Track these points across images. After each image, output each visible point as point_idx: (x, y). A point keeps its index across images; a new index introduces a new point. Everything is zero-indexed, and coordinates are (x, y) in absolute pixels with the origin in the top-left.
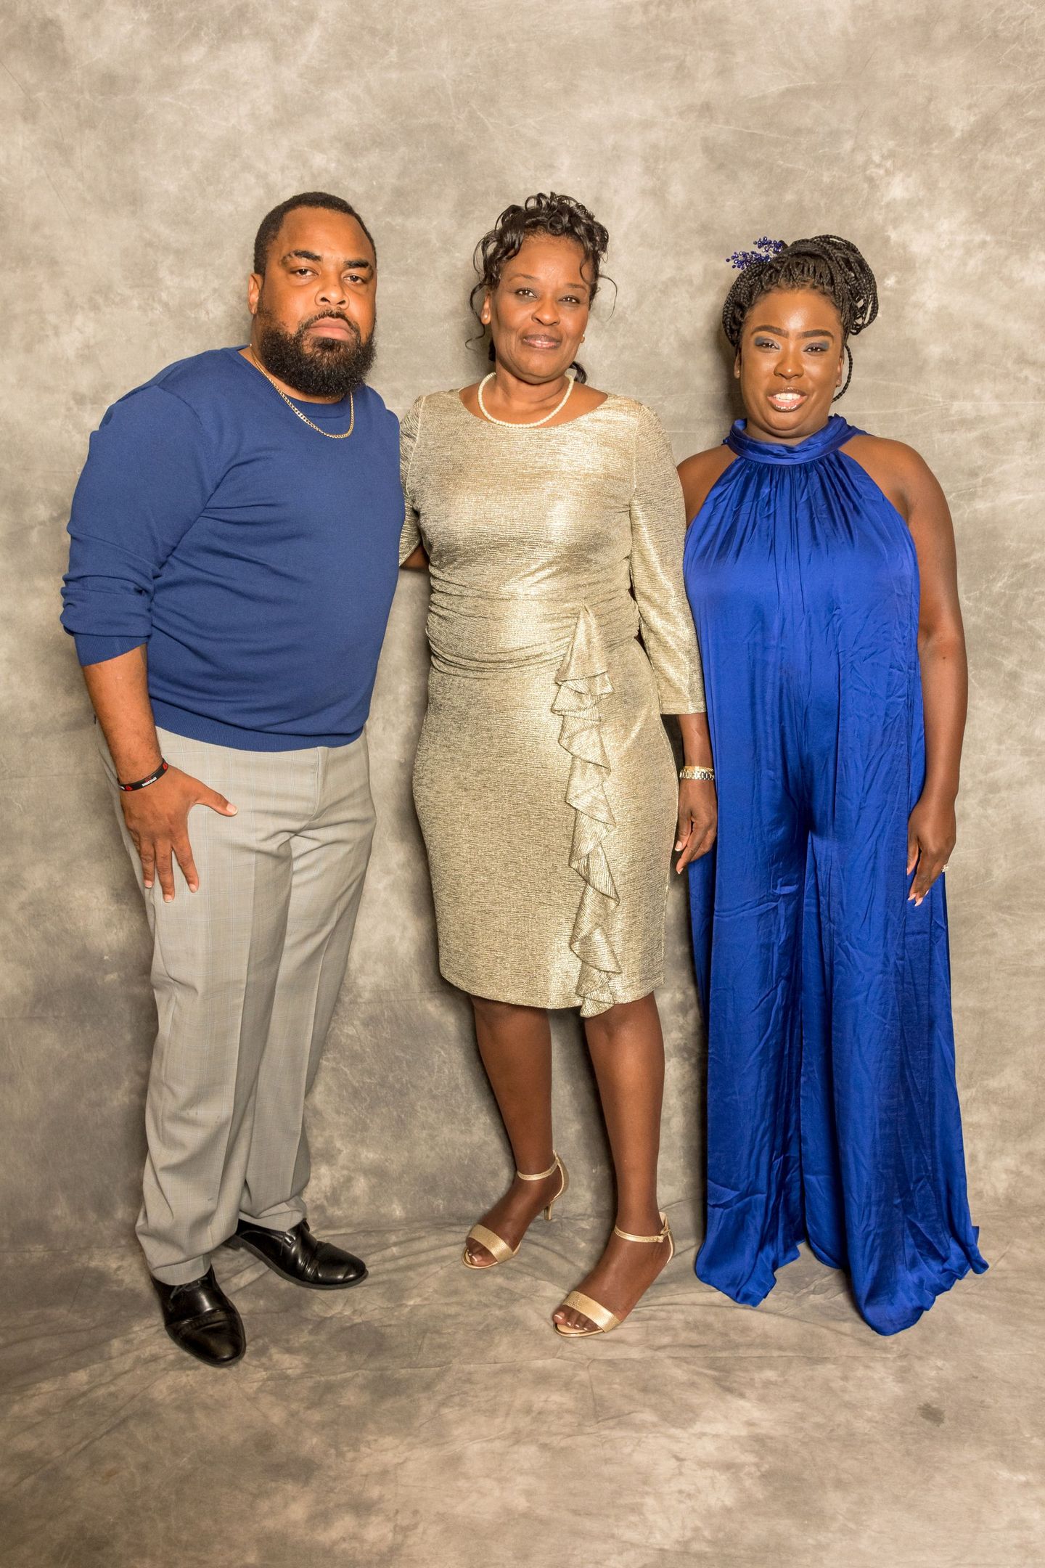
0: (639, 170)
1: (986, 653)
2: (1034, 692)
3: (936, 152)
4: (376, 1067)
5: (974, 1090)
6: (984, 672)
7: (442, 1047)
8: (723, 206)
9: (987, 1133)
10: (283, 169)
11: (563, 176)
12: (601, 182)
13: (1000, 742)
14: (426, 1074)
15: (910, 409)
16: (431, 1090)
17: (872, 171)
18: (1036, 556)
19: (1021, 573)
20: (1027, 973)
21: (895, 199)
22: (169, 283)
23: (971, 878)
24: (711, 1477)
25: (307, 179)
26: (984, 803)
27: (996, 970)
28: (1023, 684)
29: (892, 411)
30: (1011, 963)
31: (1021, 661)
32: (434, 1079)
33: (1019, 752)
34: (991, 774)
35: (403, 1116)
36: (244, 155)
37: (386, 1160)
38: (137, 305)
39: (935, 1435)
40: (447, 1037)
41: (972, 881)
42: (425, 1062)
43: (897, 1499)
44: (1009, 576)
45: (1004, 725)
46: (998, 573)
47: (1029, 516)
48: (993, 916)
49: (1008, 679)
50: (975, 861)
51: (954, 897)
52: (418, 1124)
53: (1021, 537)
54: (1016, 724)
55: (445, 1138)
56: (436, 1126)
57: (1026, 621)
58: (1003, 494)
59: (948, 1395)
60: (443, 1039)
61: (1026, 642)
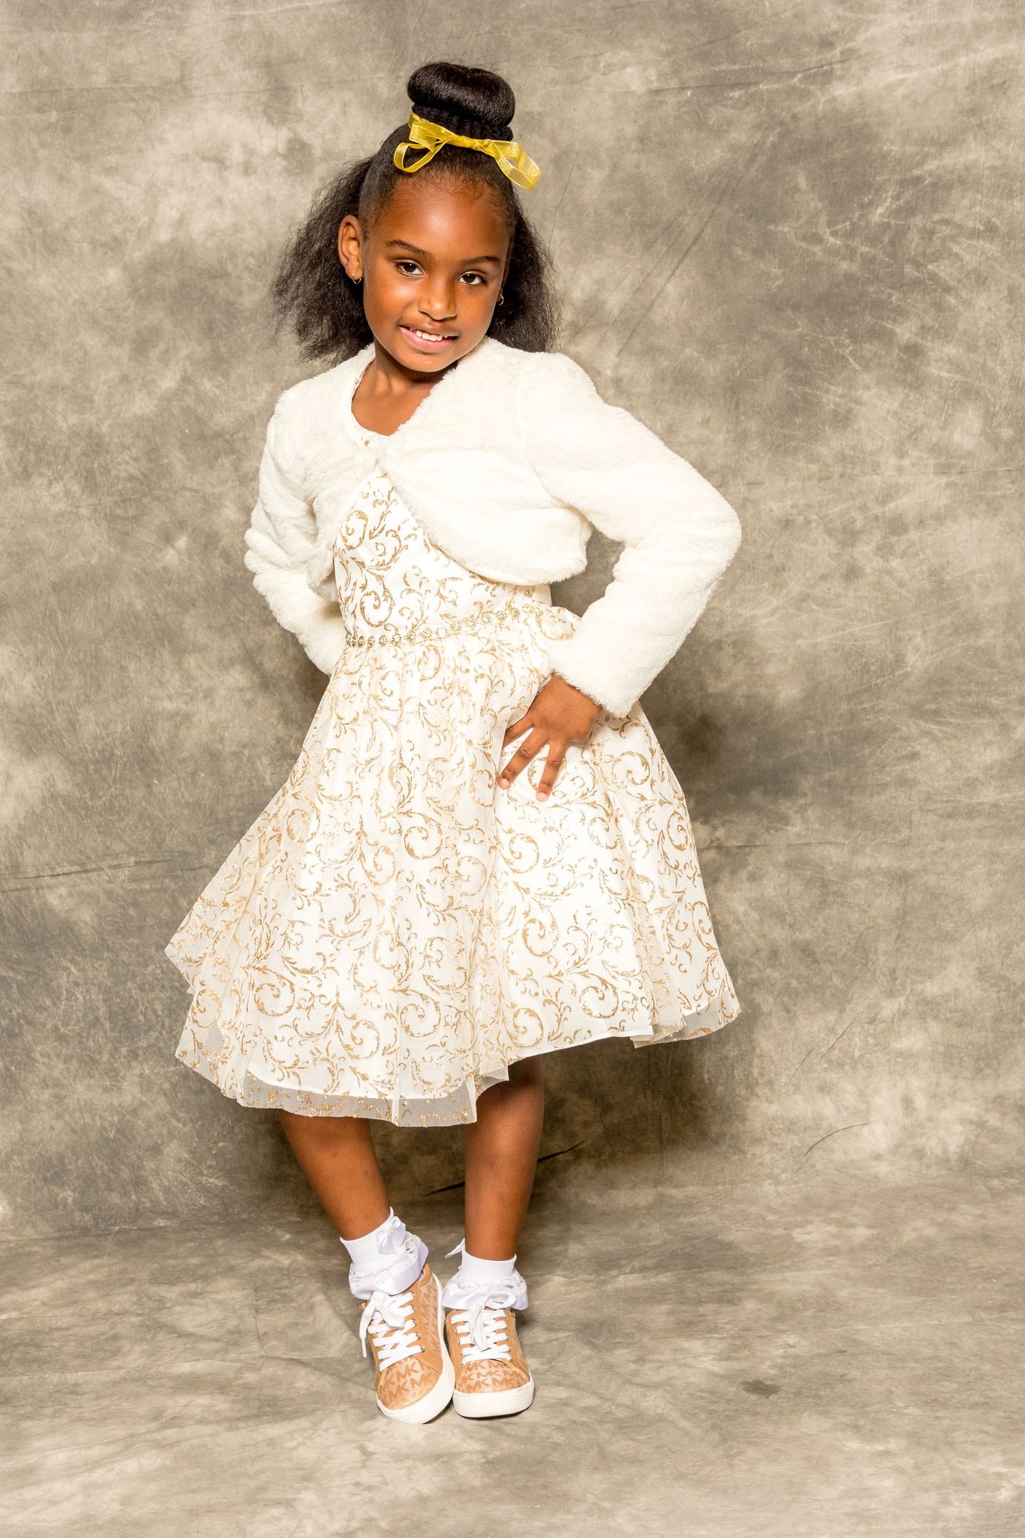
1: (868, 318)
2: (945, 374)
5: (902, 999)
6: (867, 346)
7: (72, 961)
9: (924, 1065)
13: (901, 454)
14: (48, 1002)
16: (56, 1028)
18: (931, 165)
19: (911, 192)
20: (970, 813)
23: (873, 668)
26: (884, 550)
27: (921, 809)
28: (930, 365)
30: (945, 798)
31: (923, 327)
32: (61, 1011)
33: (932, 470)
34: (892, 505)
35: (13, 1068)
39: (759, 1409)
40: (80, 944)
41: (875, 672)
42: (47, 984)
43: (682, 1476)
44: (893, 198)
45: (905, 429)
46: (876, 193)
47: (915, 104)
48: (911, 727)
49: (905, 357)
50: (877, 641)
51: (849, 698)
52: (37, 1080)
53: (906, 137)
54: (923, 426)
55: (78, 1100)
56: (65, 1082)
57: (924, 266)
58: (873, 73)
59: (793, 1370)
60: (74, 948)
61: (928, 298)
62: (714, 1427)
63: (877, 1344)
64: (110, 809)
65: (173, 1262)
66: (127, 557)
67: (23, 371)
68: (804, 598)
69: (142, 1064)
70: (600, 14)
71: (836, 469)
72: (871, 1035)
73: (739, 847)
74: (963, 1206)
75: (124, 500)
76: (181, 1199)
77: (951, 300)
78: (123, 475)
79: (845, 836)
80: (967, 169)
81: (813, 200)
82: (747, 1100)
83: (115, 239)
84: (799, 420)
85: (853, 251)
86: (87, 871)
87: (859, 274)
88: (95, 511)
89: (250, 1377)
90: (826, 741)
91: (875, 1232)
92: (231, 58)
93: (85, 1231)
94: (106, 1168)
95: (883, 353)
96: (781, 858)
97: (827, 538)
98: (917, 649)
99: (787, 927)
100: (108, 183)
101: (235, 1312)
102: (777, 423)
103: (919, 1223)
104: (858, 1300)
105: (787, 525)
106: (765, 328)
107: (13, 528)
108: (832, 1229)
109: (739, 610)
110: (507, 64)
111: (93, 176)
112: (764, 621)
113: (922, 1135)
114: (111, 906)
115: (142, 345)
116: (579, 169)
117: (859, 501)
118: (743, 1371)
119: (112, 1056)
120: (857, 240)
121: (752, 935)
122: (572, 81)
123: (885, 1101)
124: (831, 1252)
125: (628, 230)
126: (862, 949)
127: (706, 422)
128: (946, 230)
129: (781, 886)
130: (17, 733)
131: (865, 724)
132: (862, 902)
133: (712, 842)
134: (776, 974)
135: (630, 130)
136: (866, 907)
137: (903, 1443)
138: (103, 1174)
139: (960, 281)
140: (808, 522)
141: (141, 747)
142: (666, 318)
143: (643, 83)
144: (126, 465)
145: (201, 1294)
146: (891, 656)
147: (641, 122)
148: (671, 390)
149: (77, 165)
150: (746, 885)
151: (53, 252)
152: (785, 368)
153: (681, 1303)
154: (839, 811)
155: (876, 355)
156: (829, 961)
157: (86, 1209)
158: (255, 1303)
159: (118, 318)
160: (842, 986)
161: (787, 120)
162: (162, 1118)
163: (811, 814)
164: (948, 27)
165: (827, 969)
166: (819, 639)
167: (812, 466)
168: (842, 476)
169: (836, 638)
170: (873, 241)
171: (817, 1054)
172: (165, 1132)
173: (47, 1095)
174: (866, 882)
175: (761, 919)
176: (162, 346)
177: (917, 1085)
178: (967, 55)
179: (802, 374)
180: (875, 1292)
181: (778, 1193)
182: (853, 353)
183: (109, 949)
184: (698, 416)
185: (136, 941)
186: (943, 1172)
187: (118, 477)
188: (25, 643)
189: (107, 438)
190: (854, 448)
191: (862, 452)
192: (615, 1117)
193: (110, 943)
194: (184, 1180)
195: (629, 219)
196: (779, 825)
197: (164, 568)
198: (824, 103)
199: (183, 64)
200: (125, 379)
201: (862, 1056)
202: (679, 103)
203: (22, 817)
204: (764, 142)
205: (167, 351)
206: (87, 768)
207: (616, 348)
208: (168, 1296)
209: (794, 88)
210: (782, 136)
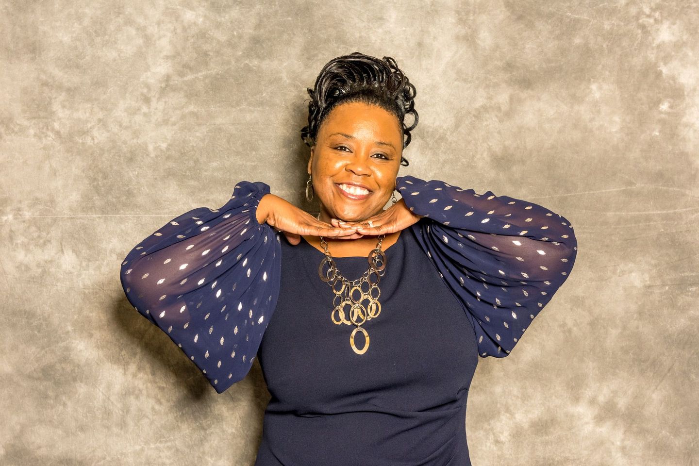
0: (454, 21)
3: (694, 5)
8: (524, 48)
10: (159, 24)
11: (391, 26)
12: (422, 31)
15: (687, 209)
17: (643, 20)
21: (663, 42)
22: (61, 115)
25: (179, 31)
29: (672, 211)
36: (127, 13)
38: (33, 133)
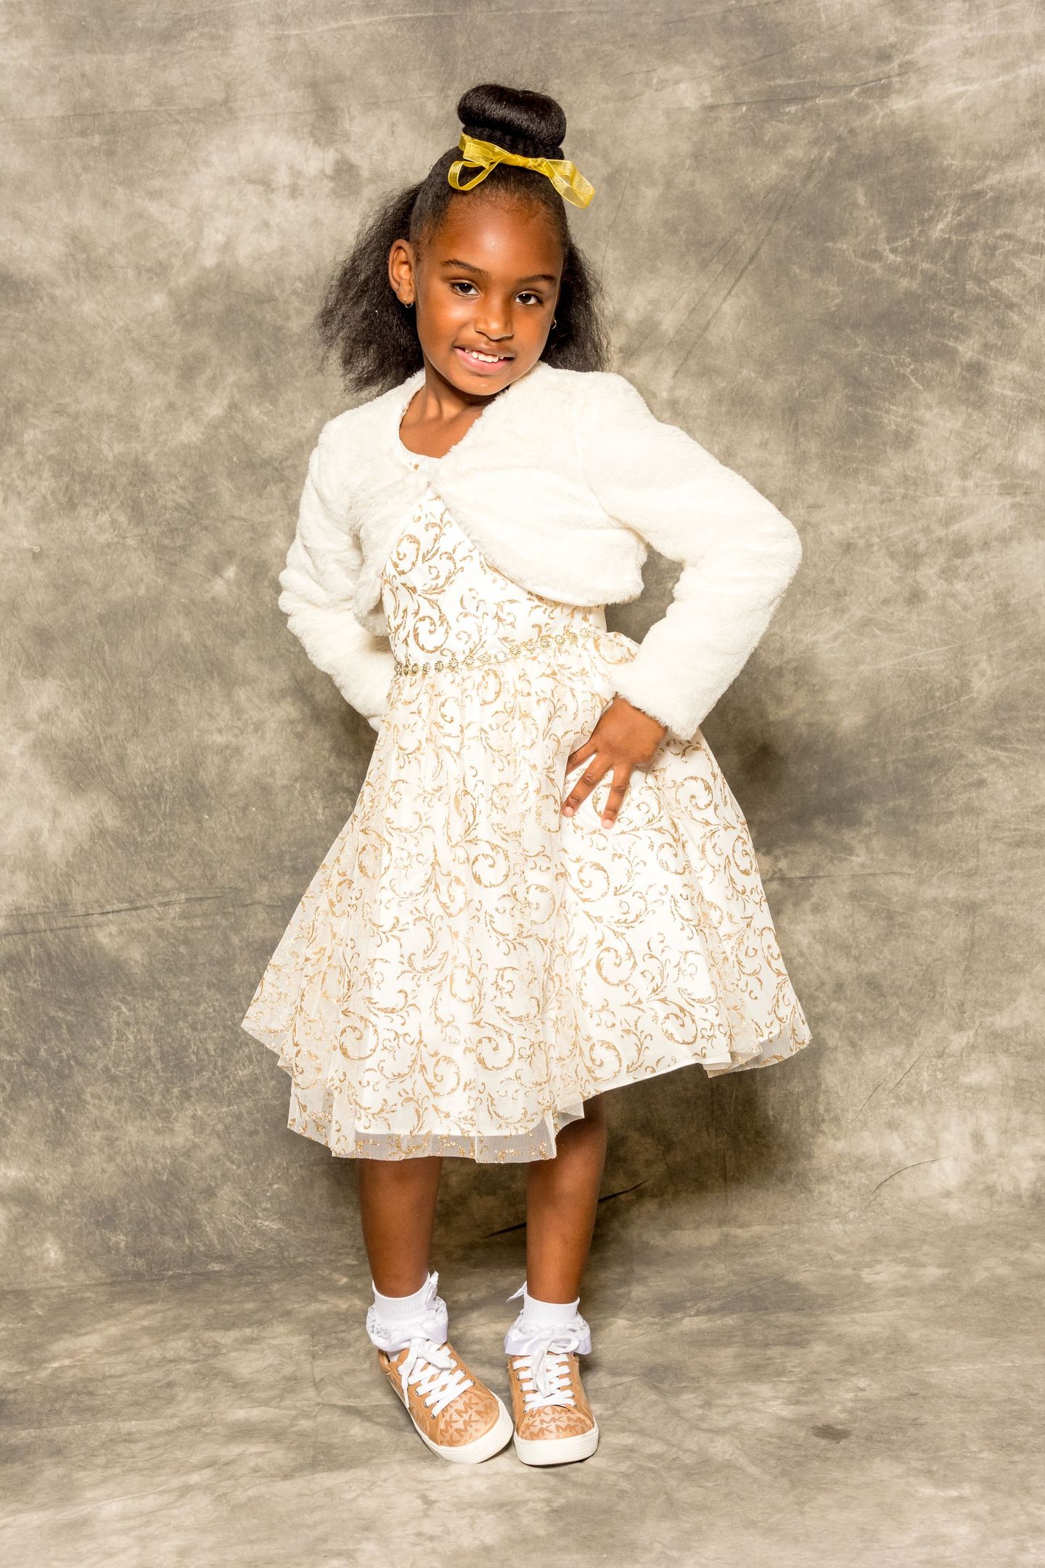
1: (929, 336)
2: (1009, 393)
4: (19, 1035)
5: (971, 1033)
6: (928, 365)
7: (123, 1000)
9: (994, 1100)
13: (965, 475)
14: (98, 1043)
16: (107, 1069)
18: (993, 179)
19: (972, 207)
20: (1039, 842)
23: (938, 694)
24: (471, 1517)
26: (948, 573)
27: (989, 838)
28: (992, 383)
30: (1013, 827)
31: (986, 346)
32: (111, 1051)
33: (996, 490)
34: (955, 527)
35: (64, 1110)
37: (37, 1179)
39: (829, 1455)
40: (130, 983)
41: (939, 698)
42: (97, 1024)
43: (751, 1524)
44: (953, 213)
45: (968, 448)
46: (936, 208)
47: (975, 117)
48: (977, 754)
49: (968, 375)
50: (942, 667)
51: (914, 725)
52: (87, 1122)
53: (966, 151)
54: (987, 446)
55: (130, 1142)
56: (116, 1124)
57: (986, 282)
58: (931, 86)
59: (864, 1414)
60: (124, 987)
61: (990, 315)
62: (784, 1473)
63: (950, 1386)
64: (160, 845)
65: (228, 1307)
66: (175, 588)
67: (67, 400)
68: (867, 622)
69: (194, 1105)
70: (653, 28)
71: (898, 490)
72: (939, 1070)
73: (802, 878)
74: (1036, 1244)
75: (172, 531)
76: (236, 1243)
77: (1015, 317)
78: (170, 504)
79: (910, 866)
80: (1030, 182)
81: (872, 216)
82: (813, 1137)
83: (160, 264)
84: (859, 442)
85: (913, 268)
86: (137, 909)
87: (919, 291)
88: (142, 541)
89: (305, 1424)
90: (890, 769)
91: (946, 1271)
92: (277, 79)
93: (138, 1276)
94: (159, 1212)
95: (945, 371)
96: (845, 889)
97: (889, 562)
98: (982, 674)
99: (852, 959)
100: (153, 208)
101: (291, 1358)
102: (837, 444)
103: (991, 1262)
104: (929, 1341)
105: (848, 550)
106: (823, 347)
107: (59, 560)
108: (902, 1269)
109: (800, 636)
110: (558, 81)
111: (138, 201)
112: (826, 647)
113: (993, 1171)
114: (162, 944)
115: (188, 372)
116: (632, 187)
117: (921, 524)
118: (812, 1415)
119: (164, 1097)
120: (918, 255)
121: (816, 968)
122: (624, 98)
123: (955, 1137)
124: (901, 1292)
125: (683, 249)
126: (930, 981)
127: (764, 444)
128: (1009, 246)
129: (846, 917)
130: (65, 768)
131: (931, 751)
132: (929, 933)
133: (775, 873)
134: (841, 1008)
135: (684, 147)
136: (932, 939)
137: (978, 1488)
138: (156, 1218)
139: (1023, 297)
140: (869, 546)
141: (190, 782)
142: (722, 338)
143: (696, 98)
144: (173, 494)
145: (256, 1339)
146: (956, 681)
147: (695, 139)
148: (729, 412)
149: (120, 189)
150: (811, 917)
151: (97, 278)
152: (844, 389)
153: (748, 1346)
154: (904, 840)
155: (937, 373)
156: (895, 994)
157: (139, 1254)
158: (312, 1349)
159: (164, 344)
160: (909, 1020)
161: (845, 134)
162: (215, 1160)
163: (876, 843)
164: (1008, 37)
165: (894, 1002)
166: (883, 665)
167: (873, 488)
168: (904, 497)
169: (899, 664)
170: (934, 257)
171: (884, 1089)
172: (218, 1174)
173: (98, 1137)
174: (933, 913)
175: (826, 952)
176: (209, 373)
177: (987, 1119)
178: (1029, 66)
179: (862, 394)
180: (946, 1333)
181: (844, 1231)
182: (913, 372)
183: (160, 988)
184: (757, 437)
185: (187, 979)
186: (1015, 1209)
187: (165, 507)
188: (71, 677)
189: (153, 468)
190: (916, 469)
191: (924, 473)
192: (678, 1156)
193: (161, 981)
194: (238, 1222)
195: (684, 237)
196: (843, 856)
197: (213, 599)
198: (883, 118)
199: (228, 85)
200: (171, 406)
201: (930, 1091)
202: (734, 118)
203: (70, 854)
204: (821, 158)
205: (214, 378)
206: (135, 803)
207: (671, 370)
208: (223, 1341)
209: (851, 102)
210: (840, 152)
